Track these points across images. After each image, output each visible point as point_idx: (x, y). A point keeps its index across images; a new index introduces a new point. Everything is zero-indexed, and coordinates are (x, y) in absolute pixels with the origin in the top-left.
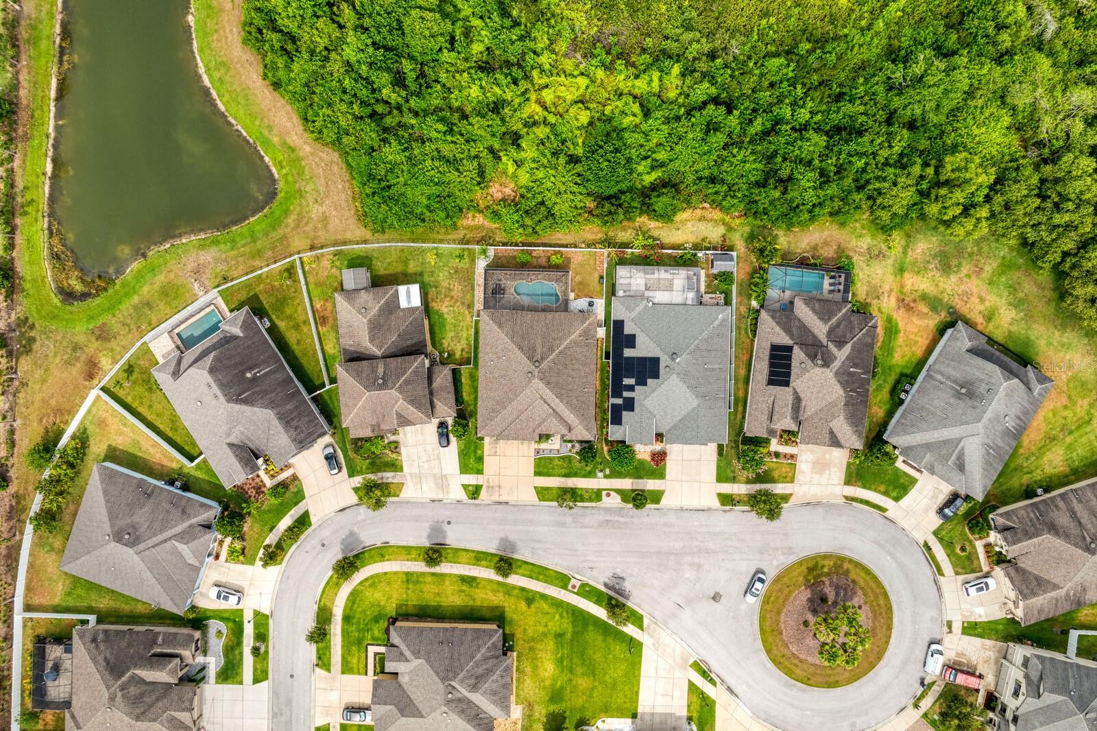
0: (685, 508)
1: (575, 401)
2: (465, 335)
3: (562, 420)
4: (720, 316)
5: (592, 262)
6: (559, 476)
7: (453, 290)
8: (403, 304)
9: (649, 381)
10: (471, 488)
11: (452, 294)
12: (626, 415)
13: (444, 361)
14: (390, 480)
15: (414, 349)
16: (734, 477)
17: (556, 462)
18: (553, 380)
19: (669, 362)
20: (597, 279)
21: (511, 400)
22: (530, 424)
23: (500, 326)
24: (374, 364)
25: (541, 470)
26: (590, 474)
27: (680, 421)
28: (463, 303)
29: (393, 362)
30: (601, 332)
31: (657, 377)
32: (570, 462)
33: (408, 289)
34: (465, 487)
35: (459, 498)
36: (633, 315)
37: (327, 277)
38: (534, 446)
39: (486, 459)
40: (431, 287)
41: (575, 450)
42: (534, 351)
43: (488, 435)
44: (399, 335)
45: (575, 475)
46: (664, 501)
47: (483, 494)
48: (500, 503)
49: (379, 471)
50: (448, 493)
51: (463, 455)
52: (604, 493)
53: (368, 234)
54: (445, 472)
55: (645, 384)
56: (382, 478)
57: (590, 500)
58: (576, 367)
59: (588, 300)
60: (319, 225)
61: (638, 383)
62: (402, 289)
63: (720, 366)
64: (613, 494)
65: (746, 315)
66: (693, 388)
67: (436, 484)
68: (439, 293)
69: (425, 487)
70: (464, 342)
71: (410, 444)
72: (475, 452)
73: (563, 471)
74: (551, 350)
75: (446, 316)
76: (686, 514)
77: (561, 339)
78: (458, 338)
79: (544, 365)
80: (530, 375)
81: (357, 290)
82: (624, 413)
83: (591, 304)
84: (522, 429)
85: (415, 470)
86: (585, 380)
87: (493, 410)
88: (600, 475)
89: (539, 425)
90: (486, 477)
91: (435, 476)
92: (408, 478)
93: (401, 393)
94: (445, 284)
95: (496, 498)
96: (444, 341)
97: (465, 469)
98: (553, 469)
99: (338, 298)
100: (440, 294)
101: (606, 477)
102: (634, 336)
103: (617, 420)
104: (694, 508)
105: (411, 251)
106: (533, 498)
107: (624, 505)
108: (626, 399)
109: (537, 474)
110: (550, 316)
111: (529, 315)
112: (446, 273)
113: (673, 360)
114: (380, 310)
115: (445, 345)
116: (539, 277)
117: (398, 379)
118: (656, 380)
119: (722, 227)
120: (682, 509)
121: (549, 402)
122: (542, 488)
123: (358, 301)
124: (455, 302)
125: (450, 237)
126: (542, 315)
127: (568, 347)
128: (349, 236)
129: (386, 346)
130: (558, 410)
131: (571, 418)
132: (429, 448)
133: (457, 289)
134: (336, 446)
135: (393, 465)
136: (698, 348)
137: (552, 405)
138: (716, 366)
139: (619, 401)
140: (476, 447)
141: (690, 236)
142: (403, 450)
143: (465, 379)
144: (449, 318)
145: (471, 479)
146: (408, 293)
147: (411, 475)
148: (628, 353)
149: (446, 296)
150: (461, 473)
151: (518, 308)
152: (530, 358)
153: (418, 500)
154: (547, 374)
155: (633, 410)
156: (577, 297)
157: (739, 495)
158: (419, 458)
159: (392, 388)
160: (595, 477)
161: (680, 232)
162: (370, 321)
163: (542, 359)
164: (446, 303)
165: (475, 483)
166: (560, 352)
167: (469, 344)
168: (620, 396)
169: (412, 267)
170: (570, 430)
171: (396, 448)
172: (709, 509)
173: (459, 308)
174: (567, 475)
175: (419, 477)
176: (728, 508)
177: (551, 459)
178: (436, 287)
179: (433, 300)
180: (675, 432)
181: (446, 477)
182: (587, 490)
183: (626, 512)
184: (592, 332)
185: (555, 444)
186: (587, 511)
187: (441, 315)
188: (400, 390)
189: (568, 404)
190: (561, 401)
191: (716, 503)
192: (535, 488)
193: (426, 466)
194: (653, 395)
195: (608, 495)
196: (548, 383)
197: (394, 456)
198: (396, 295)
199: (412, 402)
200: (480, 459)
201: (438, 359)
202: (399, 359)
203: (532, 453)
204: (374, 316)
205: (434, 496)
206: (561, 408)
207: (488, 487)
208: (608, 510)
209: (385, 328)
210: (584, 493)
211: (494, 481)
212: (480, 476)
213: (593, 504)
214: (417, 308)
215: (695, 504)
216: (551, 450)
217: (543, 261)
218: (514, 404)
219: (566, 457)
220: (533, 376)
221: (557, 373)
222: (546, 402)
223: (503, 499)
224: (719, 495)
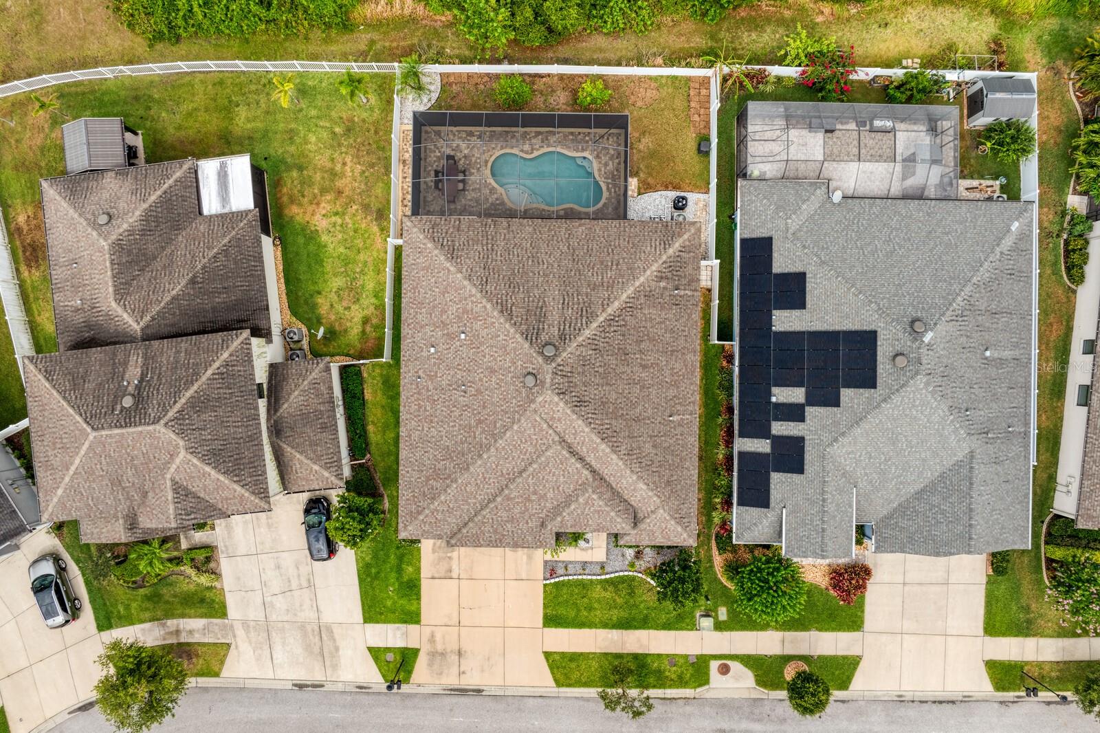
0: (909, 697)
1: (648, 448)
2: (370, 286)
3: (617, 498)
4: (1015, 226)
5: (679, 103)
6: (605, 626)
7: (343, 175)
8: (211, 204)
9: (846, 394)
10: (390, 657)
11: (339, 183)
12: (779, 482)
13: (318, 348)
14: (197, 638)
15: (234, 316)
16: (1029, 622)
17: (597, 593)
18: (593, 393)
19: (905, 342)
20: (691, 145)
21: (482, 448)
22: (534, 508)
23: (452, 254)
24: (120, 357)
25: (562, 611)
26: (681, 622)
27: (919, 495)
28: (366, 207)
29: (167, 351)
30: (709, 272)
31: (869, 381)
32: (632, 593)
33: (223, 167)
34: (375, 653)
35: (362, 679)
36: (794, 223)
37: (42, 149)
38: (540, 556)
39: (425, 585)
40: (289, 168)
41: (641, 564)
42: (542, 317)
43: (427, 534)
44: (193, 281)
45: (644, 623)
46: (859, 683)
47: (421, 671)
48: (462, 692)
49: (169, 615)
50: (335, 667)
51: (369, 577)
52: (714, 665)
53: (139, 44)
54: (327, 618)
55: (836, 403)
56: (178, 632)
57: (681, 682)
58: (650, 358)
59: (673, 194)
60: (25, 27)
61: (812, 400)
62: (209, 168)
63: (1017, 353)
64: (735, 666)
65: (1055, 228)
66: (961, 410)
67: (308, 648)
68: (306, 182)
69: (279, 655)
70: (368, 301)
71: (242, 550)
72: (399, 570)
73: (615, 615)
74: (587, 314)
75: (324, 238)
76: (911, 712)
77: (610, 286)
78: (353, 292)
79: (570, 352)
80: (530, 381)
81: (94, 173)
82: (776, 478)
83: (679, 204)
84: (511, 520)
85: (255, 614)
86: (672, 392)
87: (437, 474)
88: (707, 623)
89: (557, 511)
90: (427, 631)
91: (302, 627)
92: (240, 632)
93: (181, 433)
94: (321, 160)
95: (452, 680)
96: (320, 300)
97: (373, 612)
98: (590, 609)
99: (50, 192)
100: (311, 185)
101: (719, 626)
102: (800, 278)
103: (757, 496)
104: (930, 696)
105: (242, 83)
106: (544, 679)
107: (762, 693)
108: (778, 441)
109: (552, 620)
110: (580, 229)
111: (528, 226)
112: (325, 135)
113: (916, 335)
114: (147, 217)
115: (323, 310)
116: (552, 139)
117: (177, 394)
118: (866, 393)
119: (991, 20)
120: (901, 700)
121: (583, 451)
122: (563, 655)
123: (94, 198)
124: (347, 205)
125: (334, 48)
126: (562, 227)
127: (629, 308)
128: (93, 49)
129: (155, 309)
130: (605, 472)
131: (640, 492)
132: (288, 560)
133: (351, 171)
134: (66, 556)
135: (202, 601)
136: (970, 305)
137: (590, 459)
138: (1007, 354)
139: (762, 446)
140: (401, 558)
141: (914, 42)
142: (225, 565)
143: (372, 393)
144: (332, 243)
145: (391, 636)
146: (223, 176)
147: (245, 624)
148: (784, 321)
149: (324, 191)
150: (365, 621)
151: (501, 212)
152: (532, 335)
153: (266, 684)
154: (577, 379)
155: (800, 470)
156: (645, 188)
157: (1040, 665)
158: (264, 584)
159: (156, 421)
160: (693, 627)
161: (889, 30)
162: (118, 247)
163: (563, 337)
164: (325, 207)
165: (400, 644)
166: (611, 320)
167: (380, 308)
168: (764, 433)
169: (243, 120)
170: (636, 522)
171: (208, 559)
172: (966, 700)
173: (356, 218)
174: (625, 624)
175: (266, 631)
176: (1010, 695)
177: (583, 585)
178: (301, 168)
179: (292, 200)
180: (904, 523)
181: (330, 630)
182: (672, 659)
183: (767, 708)
184: (689, 270)
185: (595, 550)
186: (673, 708)
187: (311, 236)
188: (181, 425)
189: (633, 457)
190: (615, 449)
191: (983, 685)
192: (547, 655)
193: (280, 603)
194: (858, 431)
195: (724, 670)
196: (579, 404)
197: (204, 580)
198: (193, 183)
199: (215, 457)
200: (412, 588)
201: (305, 343)
202: (184, 343)
203: (539, 572)
204: (131, 232)
205: (302, 675)
206: (614, 466)
207: (433, 654)
208: (725, 706)
209: (158, 264)
210: (665, 665)
211: (446, 639)
212: (413, 628)
213: (688, 692)
214: (242, 214)
215: (932, 686)
216: (584, 564)
217: (560, 102)
218: (491, 456)
219: (622, 580)
220: (539, 383)
221: (604, 376)
222: (573, 453)
223: (470, 681)
224: (991, 665)
